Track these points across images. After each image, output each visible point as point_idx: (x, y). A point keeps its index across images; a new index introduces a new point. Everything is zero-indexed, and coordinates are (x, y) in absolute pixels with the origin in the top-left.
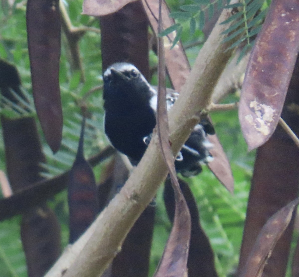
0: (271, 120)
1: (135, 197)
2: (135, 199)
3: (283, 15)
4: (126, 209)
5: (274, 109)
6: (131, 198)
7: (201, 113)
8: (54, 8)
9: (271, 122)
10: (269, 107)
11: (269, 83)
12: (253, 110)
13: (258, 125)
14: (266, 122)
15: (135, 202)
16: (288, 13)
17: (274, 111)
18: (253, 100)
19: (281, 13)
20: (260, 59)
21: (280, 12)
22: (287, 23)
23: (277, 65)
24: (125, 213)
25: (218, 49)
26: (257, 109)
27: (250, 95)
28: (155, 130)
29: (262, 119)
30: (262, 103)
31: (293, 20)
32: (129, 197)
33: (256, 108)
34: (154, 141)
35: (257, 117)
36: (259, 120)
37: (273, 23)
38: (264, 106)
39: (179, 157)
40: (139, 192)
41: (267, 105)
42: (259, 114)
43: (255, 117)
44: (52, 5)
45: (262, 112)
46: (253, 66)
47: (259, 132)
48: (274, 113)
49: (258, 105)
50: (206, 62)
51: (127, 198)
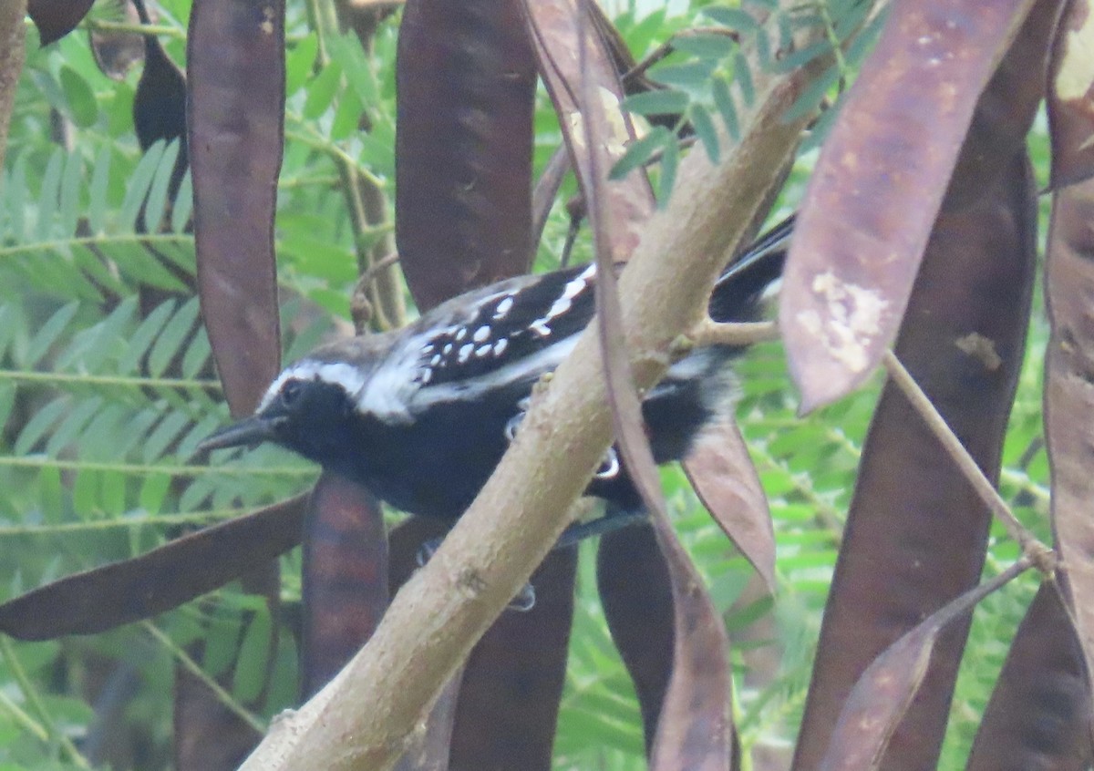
0: (874, 329)
1: (472, 578)
2: (469, 585)
3: (923, 41)
4: (445, 616)
5: (883, 298)
6: (459, 584)
7: (674, 345)
8: (267, 27)
9: (875, 338)
10: (868, 292)
11: (872, 222)
12: (821, 298)
13: (835, 341)
14: (860, 335)
15: (471, 594)
16: (938, 35)
17: (884, 304)
18: (823, 271)
19: (920, 35)
20: (850, 160)
21: (916, 33)
22: (935, 62)
23: (897, 177)
24: (438, 624)
25: (731, 160)
26: (835, 297)
27: (816, 257)
28: (540, 387)
29: (847, 325)
30: (851, 281)
31: (950, 55)
32: (454, 579)
33: (833, 295)
34: (533, 420)
35: (835, 319)
36: (838, 326)
37: (892, 62)
38: (854, 290)
39: (605, 467)
40: (482, 565)
41: (865, 286)
42: (837, 310)
43: (825, 316)
44: (262, 19)
45: (848, 305)
46: (829, 177)
47: (836, 360)
48: (883, 312)
49: (838, 286)
50: (694, 196)
51: (449, 583)
